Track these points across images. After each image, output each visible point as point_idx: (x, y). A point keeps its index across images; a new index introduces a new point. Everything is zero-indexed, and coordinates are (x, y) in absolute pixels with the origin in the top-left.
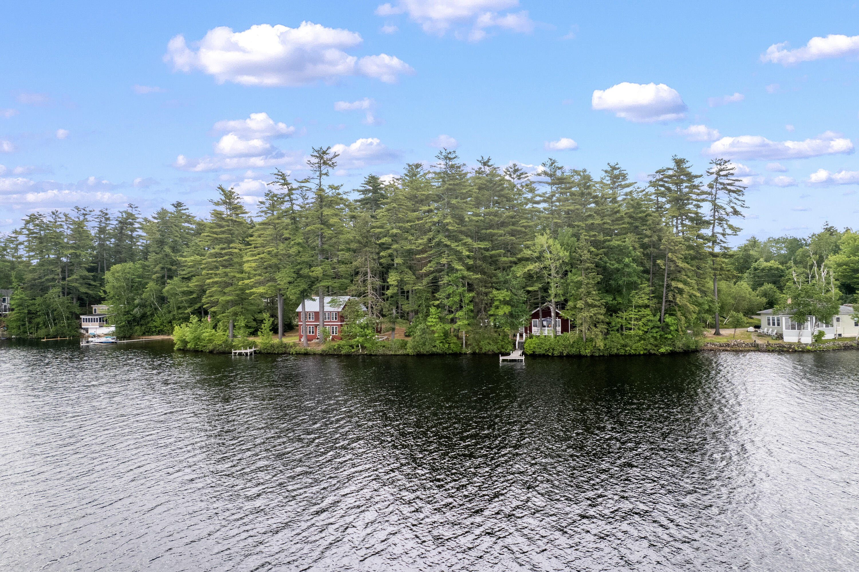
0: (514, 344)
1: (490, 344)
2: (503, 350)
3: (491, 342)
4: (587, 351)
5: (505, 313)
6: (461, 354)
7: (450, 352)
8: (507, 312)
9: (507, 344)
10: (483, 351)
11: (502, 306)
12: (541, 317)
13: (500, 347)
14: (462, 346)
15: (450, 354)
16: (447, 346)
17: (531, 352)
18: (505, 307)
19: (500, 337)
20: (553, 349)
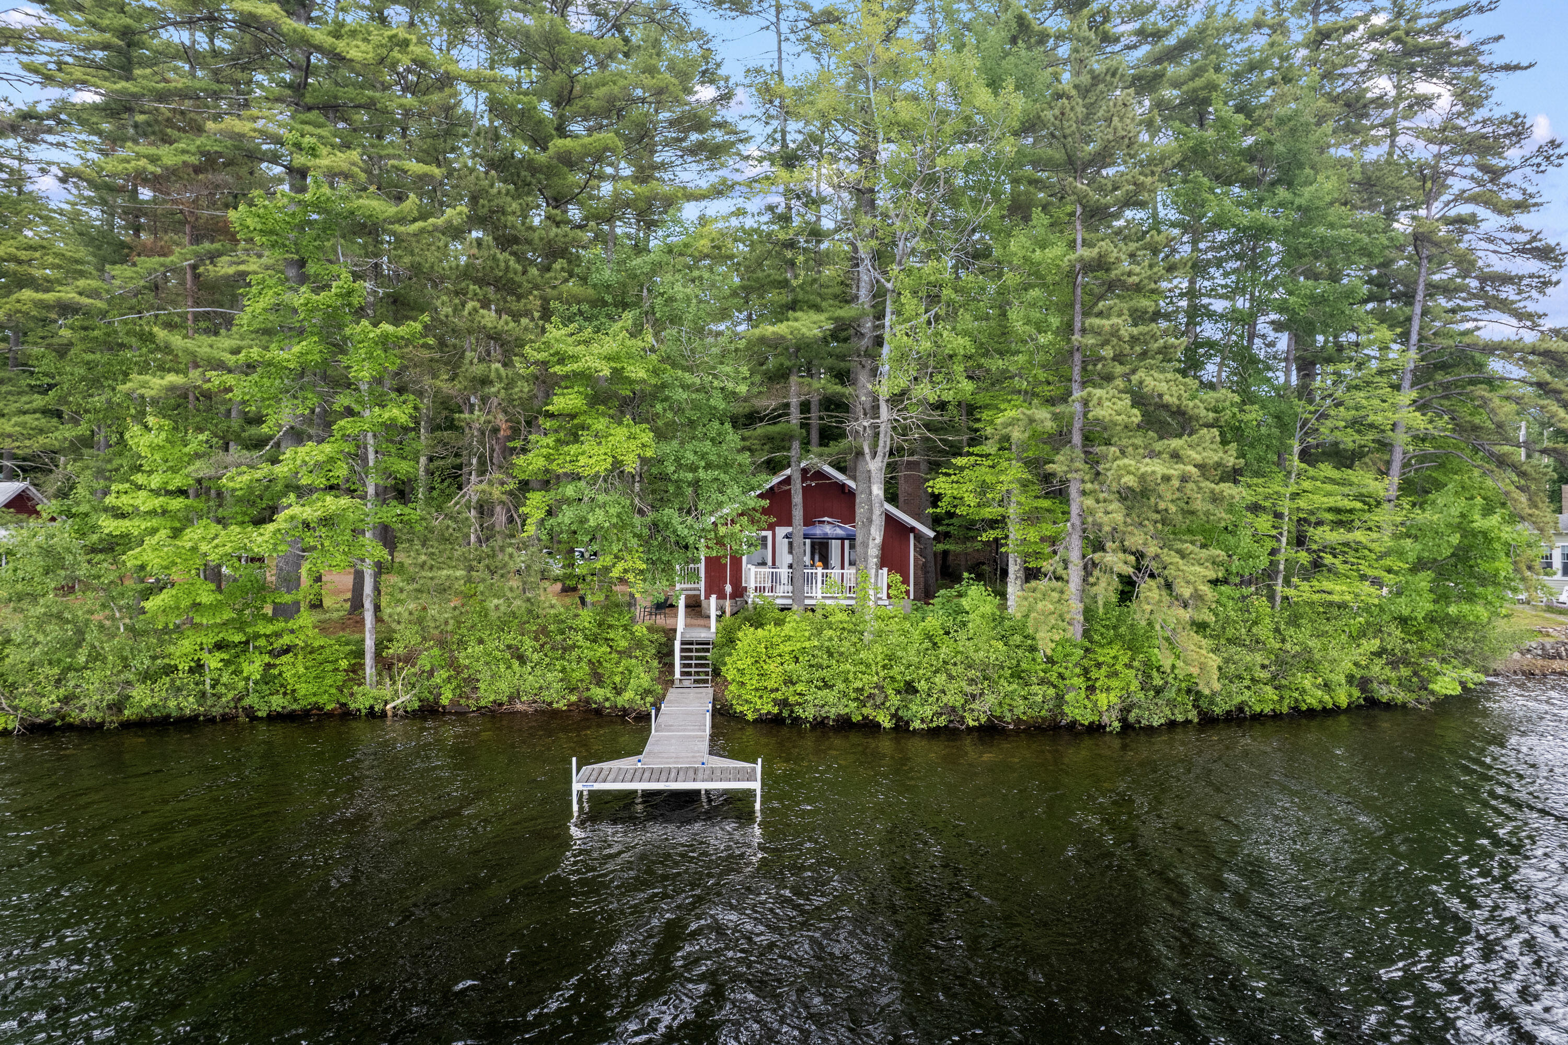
0: (665, 654)
1: (522, 659)
2: (598, 693)
3: (528, 644)
4: (1102, 699)
5: (617, 464)
6: (345, 715)
7: (278, 702)
8: (631, 465)
9: (625, 653)
10: (487, 695)
11: (600, 424)
12: (798, 514)
13: (581, 672)
14: (356, 669)
15: (275, 718)
16: (253, 667)
17: (768, 707)
18: (619, 433)
19: (586, 618)
20: (910, 688)
